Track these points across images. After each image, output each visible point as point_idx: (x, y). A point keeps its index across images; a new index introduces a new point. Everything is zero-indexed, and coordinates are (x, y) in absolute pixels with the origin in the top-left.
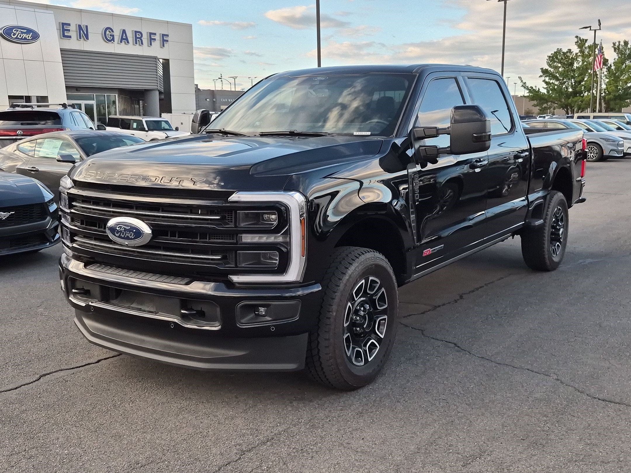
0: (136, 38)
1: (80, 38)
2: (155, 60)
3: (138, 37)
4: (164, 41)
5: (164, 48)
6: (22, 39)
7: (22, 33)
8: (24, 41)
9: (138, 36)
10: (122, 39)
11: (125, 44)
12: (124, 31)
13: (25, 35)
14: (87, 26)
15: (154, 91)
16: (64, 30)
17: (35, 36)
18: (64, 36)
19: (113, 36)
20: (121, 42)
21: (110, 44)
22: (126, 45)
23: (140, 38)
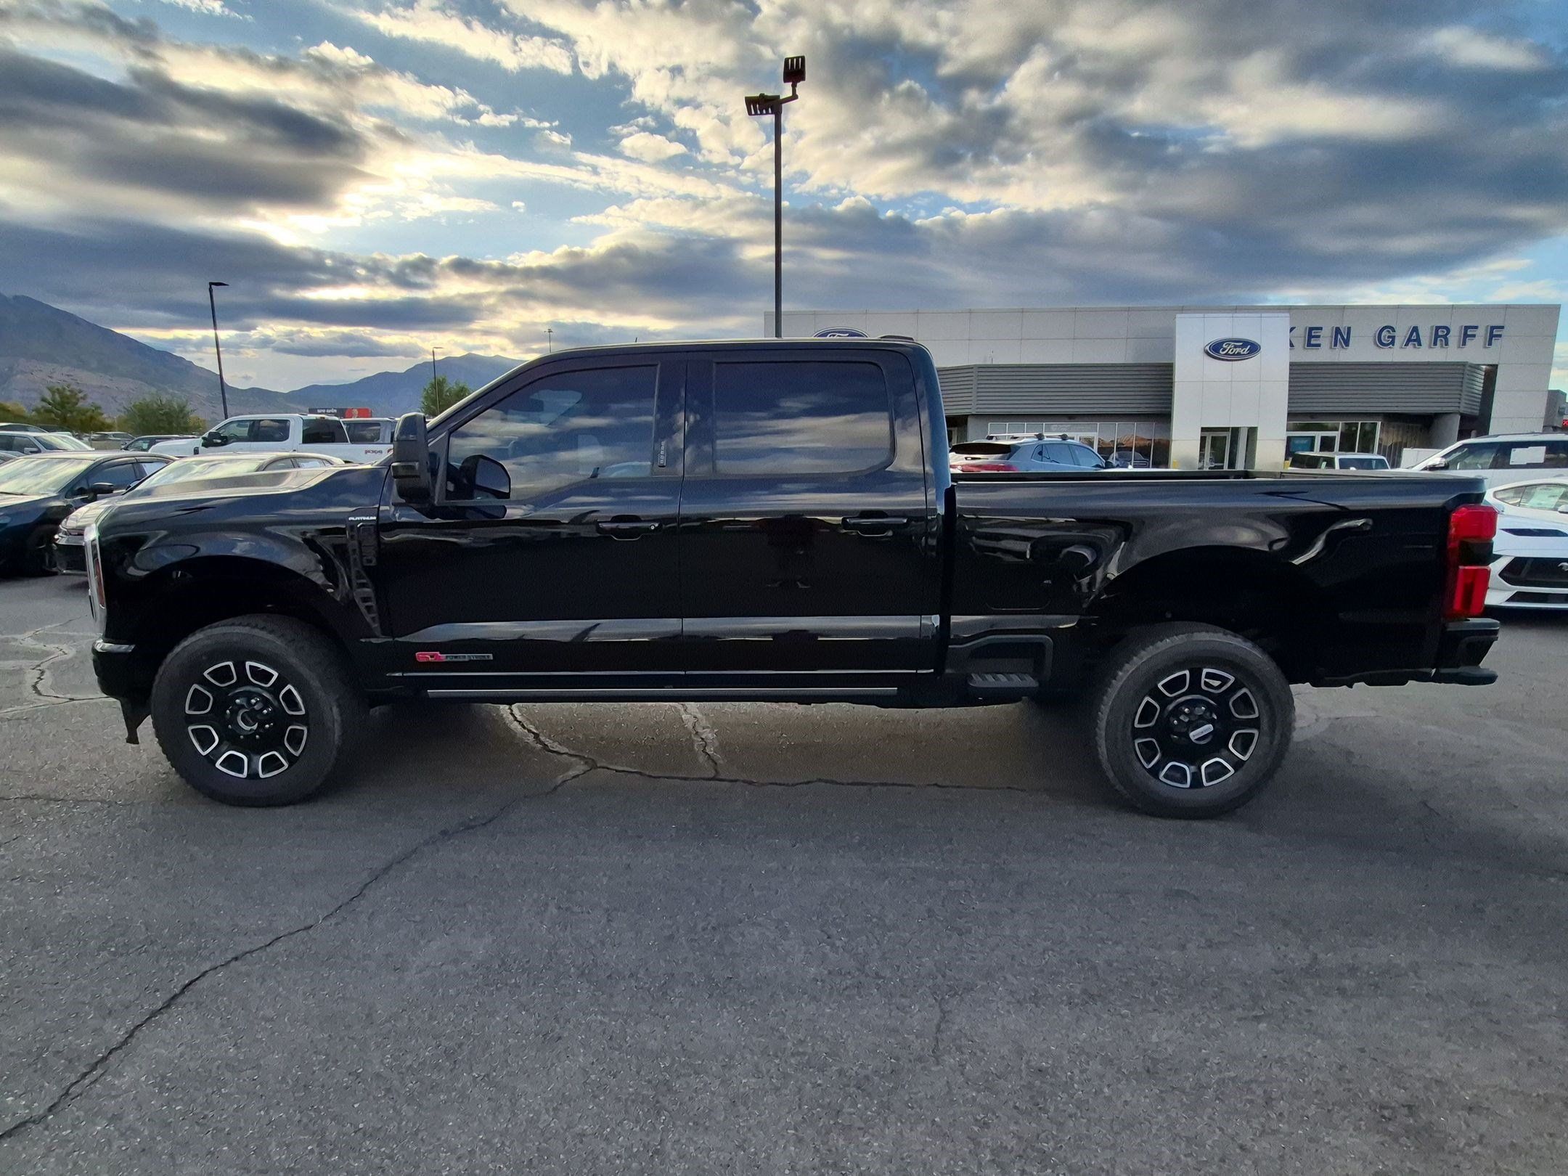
0: (1437, 336)
1: (1336, 345)
2: (1461, 367)
3: (1441, 335)
4: (1492, 336)
5: (1492, 347)
6: (1234, 354)
7: (1236, 347)
8: (1239, 357)
9: (1440, 333)
10: (1409, 340)
11: (1415, 347)
12: (1415, 329)
13: (1238, 350)
14: (1349, 329)
15: (1448, 417)
16: (1310, 337)
17: (1254, 348)
18: (1309, 345)
19: (1393, 338)
20: (1407, 345)
21: (1386, 350)
22: (1415, 350)
23: (1445, 337)
